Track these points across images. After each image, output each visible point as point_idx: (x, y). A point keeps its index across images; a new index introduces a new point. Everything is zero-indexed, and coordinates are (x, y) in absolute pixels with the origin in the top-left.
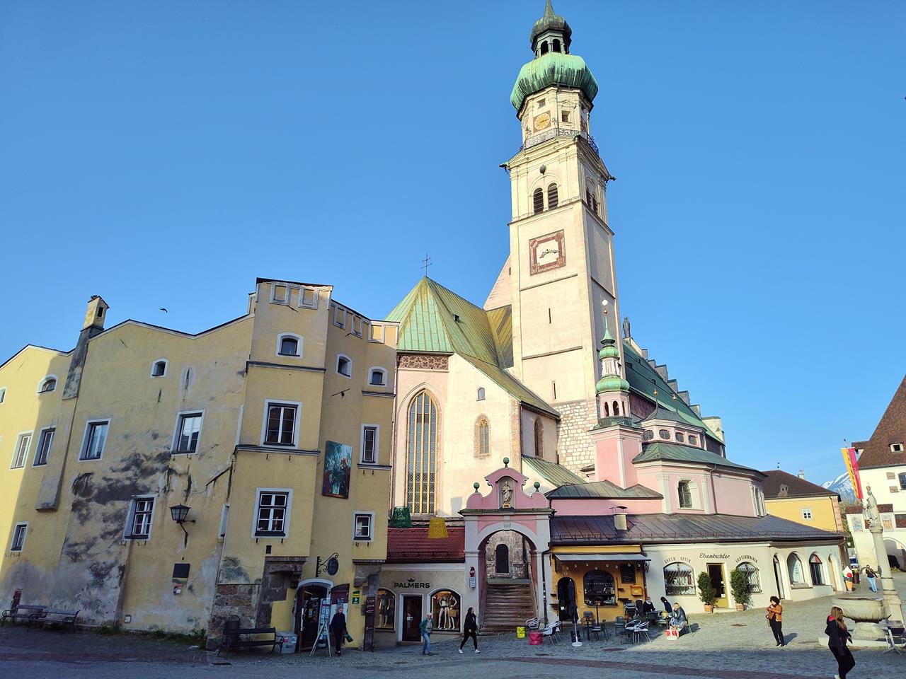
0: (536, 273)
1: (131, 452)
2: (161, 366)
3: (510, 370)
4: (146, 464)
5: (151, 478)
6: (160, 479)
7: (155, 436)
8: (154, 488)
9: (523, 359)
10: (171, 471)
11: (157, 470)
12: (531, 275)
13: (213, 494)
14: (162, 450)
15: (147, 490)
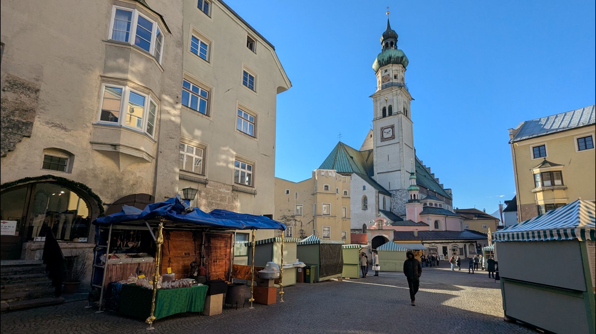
0: (383, 141)
1: (282, 215)
2: (288, 192)
3: (373, 177)
4: (288, 218)
5: (290, 222)
6: (293, 222)
7: (289, 211)
8: (291, 224)
9: (378, 173)
10: (296, 220)
11: (291, 220)
12: (381, 141)
13: (309, 227)
14: (292, 215)
15: (290, 225)
